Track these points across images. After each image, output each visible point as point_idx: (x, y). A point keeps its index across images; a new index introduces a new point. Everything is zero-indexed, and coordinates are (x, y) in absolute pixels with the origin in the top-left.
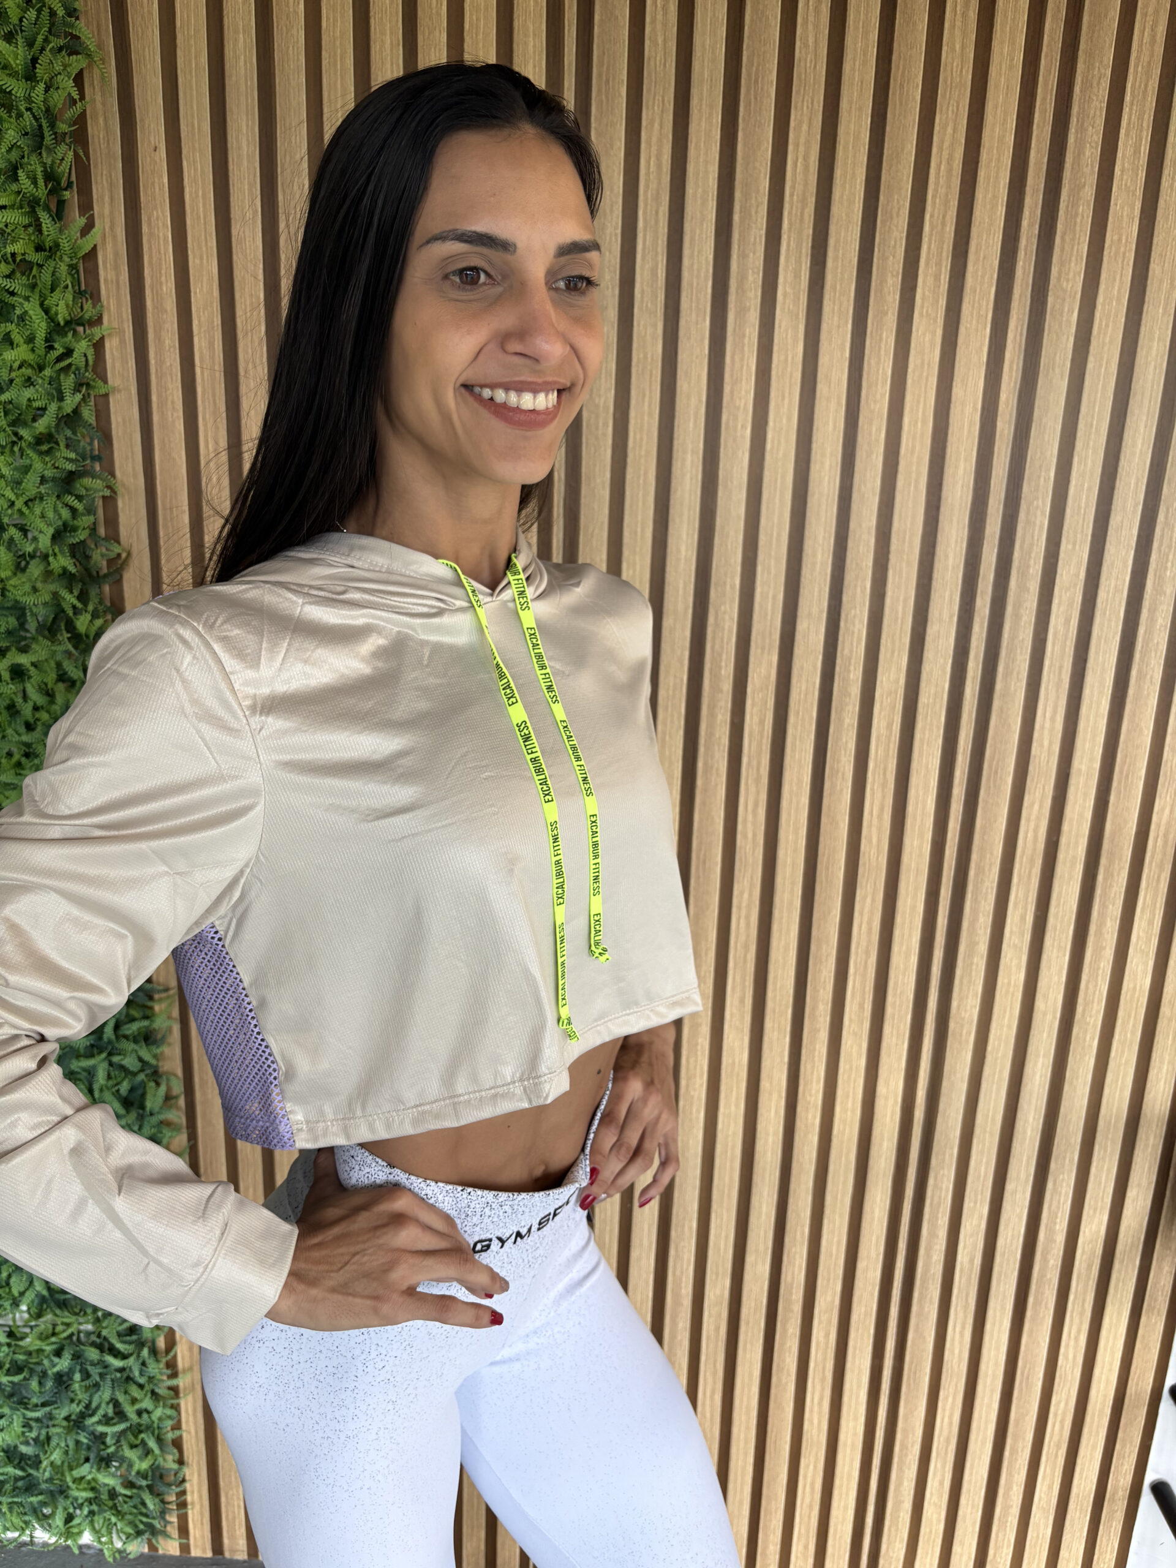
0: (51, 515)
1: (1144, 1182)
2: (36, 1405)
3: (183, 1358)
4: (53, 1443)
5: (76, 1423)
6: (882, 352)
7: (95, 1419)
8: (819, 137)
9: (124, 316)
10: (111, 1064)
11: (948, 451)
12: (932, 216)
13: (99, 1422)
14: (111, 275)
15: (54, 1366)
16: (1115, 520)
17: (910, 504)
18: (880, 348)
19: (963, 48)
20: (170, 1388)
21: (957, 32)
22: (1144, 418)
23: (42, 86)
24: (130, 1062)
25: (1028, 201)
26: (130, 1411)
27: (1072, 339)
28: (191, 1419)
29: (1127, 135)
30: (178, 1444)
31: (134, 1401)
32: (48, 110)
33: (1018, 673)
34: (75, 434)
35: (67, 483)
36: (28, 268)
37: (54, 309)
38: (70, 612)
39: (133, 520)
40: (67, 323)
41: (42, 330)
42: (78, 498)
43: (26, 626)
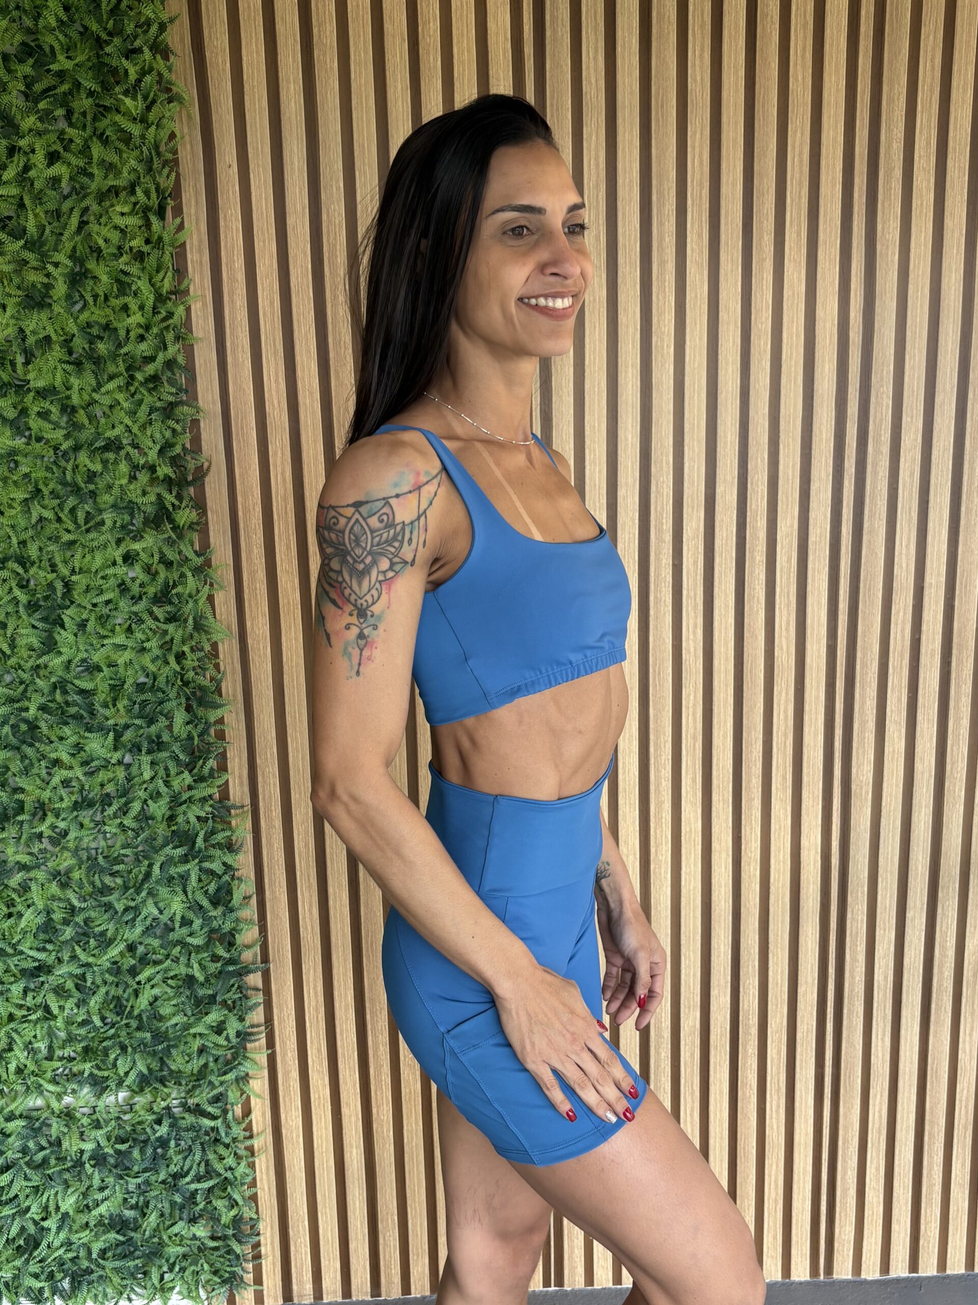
0: (158, 436)
2: (138, 1173)
3: (257, 1123)
4: (151, 1206)
5: (171, 1184)
6: (764, 288)
7: (188, 1179)
8: (708, 142)
9: (206, 286)
10: (200, 870)
11: (817, 355)
12: (791, 193)
13: (192, 1182)
14: (196, 257)
15: (154, 1134)
18: (763, 283)
19: (803, 78)
20: (246, 1148)
21: (799, 67)
22: (951, 326)
23: (153, 127)
25: (857, 180)
26: (219, 1167)
27: (896, 273)
28: (265, 1177)
29: (921, 133)
30: (254, 1199)
31: (222, 1158)
32: (155, 142)
33: (880, 514)
34: (174, 374)
35: (168, 411)
36: (140, 257)
37: (159, 284)
38: (171, 509)
39: (212, 436)
40: (167, 292)
41: (150, 300)
42: (177, 422)
43: (134, 521)
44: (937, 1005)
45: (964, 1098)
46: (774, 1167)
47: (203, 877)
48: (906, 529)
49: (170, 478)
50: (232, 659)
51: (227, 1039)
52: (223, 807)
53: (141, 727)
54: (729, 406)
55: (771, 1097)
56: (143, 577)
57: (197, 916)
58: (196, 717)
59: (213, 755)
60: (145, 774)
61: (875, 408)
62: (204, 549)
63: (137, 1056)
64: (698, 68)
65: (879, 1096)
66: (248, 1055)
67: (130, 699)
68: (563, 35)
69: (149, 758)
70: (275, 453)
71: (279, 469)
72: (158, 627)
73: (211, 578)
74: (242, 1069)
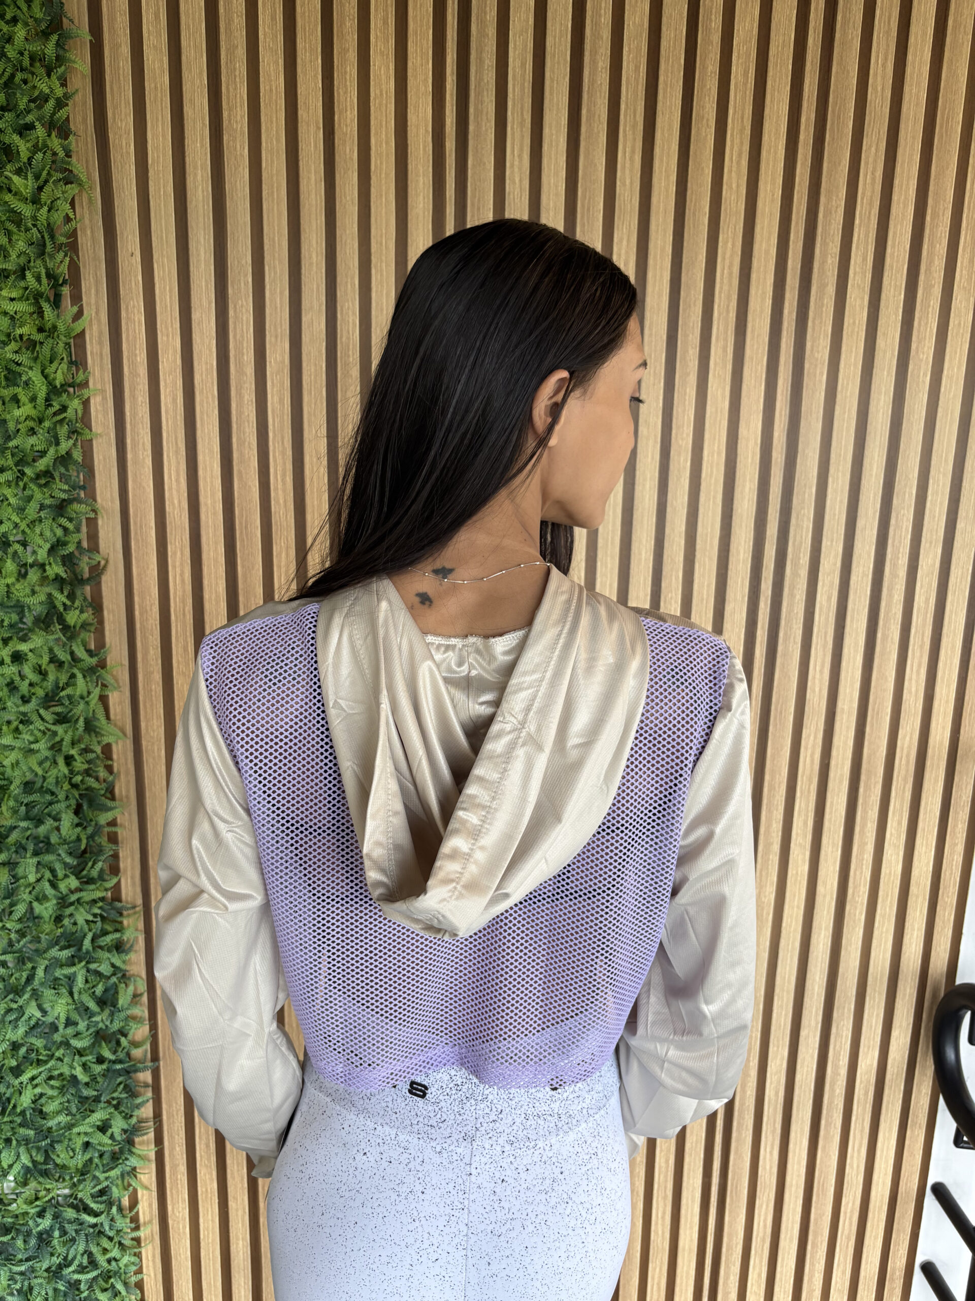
0: (48, 534)
1: (904, 1024)
2: (21, 1261)
3: (144, 1214)
4: (35, 1292)
5: (55, 1273)
7: (71, 1269)
9: (106, 379)
10: (88, 971)
12: (719, 306)
13: (75, 1272)
14: (96, 348)
15: (38, 1226)
16: (860, 523)
17: (710, 514)
18: (685, 399)
19: (738, 186)
20: (133, 1239)
21: (734, 174)
22: (877, 450)
23: (46, 208)
24: (105, 969)
25: (788, 295)
26: (101, 1260)
27: (823, 394)
28: (151, 1264)
29: (857, 248)
30: (140, 1285)
31: (105, 1251)
32: (49, 224)
33: (794, 638)
34: (67, 470)
35: (60, 508)
36: (32, 345)
37: (52, 376)
38: (62, 609)
39: (110, 535)
40: (62, 386)
41: (42, 392)
42: (70, 520)
43: (25, 620)
44: (827, 1121)
45: (849, 1211)
46: (658, 1270)
47: (89, 979)
48: (820, 653)
49: (62, 578)
50: (126, 760)
51: (112, 1137)
52: (113, 908)
53: (28, 829)
54: (645, 522)
55: (658, 1204)
56: (32, 676)
57: (82, 1019)
58: (86, 820)
59: (103, 858)
60: (30, 876)
61: (795, 530)
62: (98, 650)
63: (22, 1150)
64: (627, 172)
65: (764, 1206)
66: (134, 1150)
67: (16, 801)
68: (487, 130)
69: (35, 860)
70: (175, 553)
71: (178, 570)
72: (47, 729)
73: (104, 680)
74: (128, 1163)
